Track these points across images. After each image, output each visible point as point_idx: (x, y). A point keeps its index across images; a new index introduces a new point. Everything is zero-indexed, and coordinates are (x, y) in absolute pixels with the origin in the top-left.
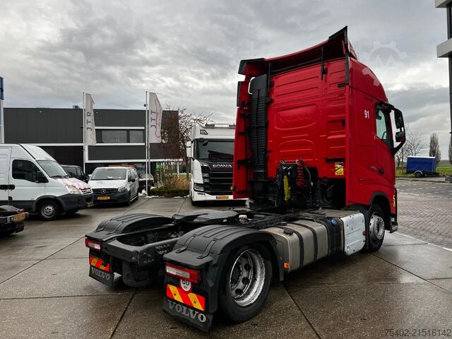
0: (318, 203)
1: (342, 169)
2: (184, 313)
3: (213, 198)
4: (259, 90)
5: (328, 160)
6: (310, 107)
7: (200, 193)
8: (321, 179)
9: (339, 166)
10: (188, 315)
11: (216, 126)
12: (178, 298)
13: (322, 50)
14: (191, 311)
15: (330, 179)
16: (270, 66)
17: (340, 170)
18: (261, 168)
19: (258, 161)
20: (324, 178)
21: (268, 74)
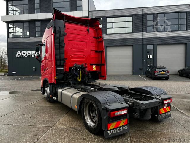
4: (60, 27)
5: (91, 64)
12: (163, 112)
13: (88, 22)
14: (166, 114)
15: (91, 71)
16: (64, 17)
17: (94, 68)
18: (61, 67)
19: (60, 63)
20: (89, 71)
21: (64, 21)
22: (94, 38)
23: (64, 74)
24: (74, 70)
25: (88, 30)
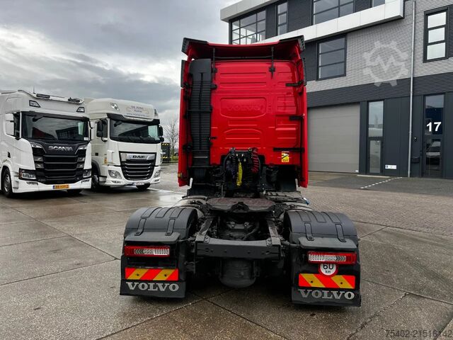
0: (263, 187)
1: (288, 158)
2: (326, 296)
3: (50, 187)
4: (202, 74)
5: (275, 149)
6: (258, 99)
7: (31, 182)
8: (267, 166)
9: (285, 155)
10: (331, 297)
11: (51, 98)
12: (317, 283)
13: (272, 50)
14: (335, 293)
15: (276, 165)
16: (214, 51)
17: (286, 158)
18: (204, 154)
19: (200, 147)
20: (271, 165)
21: (212, 60)
22: (287, 85)
23: (208, 170)
24: (228, 162)
25: (272, 70)
